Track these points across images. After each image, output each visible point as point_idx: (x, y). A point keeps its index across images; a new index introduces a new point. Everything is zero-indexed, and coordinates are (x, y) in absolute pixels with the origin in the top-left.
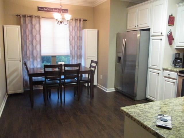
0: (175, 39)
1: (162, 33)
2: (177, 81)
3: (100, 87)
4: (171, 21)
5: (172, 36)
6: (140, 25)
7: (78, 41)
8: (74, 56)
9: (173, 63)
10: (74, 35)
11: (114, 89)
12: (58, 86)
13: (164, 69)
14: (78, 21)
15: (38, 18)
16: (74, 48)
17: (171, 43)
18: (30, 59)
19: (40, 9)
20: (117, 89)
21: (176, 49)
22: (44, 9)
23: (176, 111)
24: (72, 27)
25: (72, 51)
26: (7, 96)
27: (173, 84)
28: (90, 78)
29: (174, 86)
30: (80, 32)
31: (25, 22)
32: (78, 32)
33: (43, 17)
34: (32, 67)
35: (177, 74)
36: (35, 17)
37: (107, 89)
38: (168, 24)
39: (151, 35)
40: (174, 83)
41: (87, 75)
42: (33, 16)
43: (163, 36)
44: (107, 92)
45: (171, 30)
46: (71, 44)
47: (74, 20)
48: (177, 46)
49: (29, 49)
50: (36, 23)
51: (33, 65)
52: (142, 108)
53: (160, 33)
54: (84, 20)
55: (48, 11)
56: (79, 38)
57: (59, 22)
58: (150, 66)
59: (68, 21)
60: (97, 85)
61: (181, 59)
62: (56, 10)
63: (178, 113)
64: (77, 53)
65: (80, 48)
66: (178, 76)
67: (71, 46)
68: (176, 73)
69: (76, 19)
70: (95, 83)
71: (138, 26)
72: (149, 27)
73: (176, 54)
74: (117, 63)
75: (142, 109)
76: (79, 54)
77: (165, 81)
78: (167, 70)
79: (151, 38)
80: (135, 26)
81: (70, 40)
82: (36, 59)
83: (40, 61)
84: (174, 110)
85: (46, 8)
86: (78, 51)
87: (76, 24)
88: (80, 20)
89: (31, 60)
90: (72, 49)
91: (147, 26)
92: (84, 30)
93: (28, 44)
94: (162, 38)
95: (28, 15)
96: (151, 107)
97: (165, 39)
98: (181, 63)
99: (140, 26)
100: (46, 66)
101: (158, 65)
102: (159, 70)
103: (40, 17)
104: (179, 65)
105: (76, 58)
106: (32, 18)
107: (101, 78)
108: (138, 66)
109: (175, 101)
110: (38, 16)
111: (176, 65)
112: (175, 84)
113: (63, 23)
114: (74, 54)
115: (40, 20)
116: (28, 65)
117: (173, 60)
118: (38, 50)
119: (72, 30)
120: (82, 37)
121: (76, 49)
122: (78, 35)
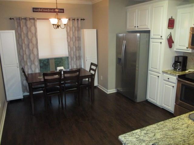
0: (174, 42)
1: (161, 37)
2: (176, 85)
3: (101, 87)
4: (171, 24)
5: (172, 40)
6: (140, 25)
7: (77, 42)
8: (73, 58)
9: (173, 66)
10: (72, 36)
12: (58, 93)
13: (163, 72)
14: (76, 21)
15: (33, 20)
16: (72, 49)
17: (170, 46)
18: (27, 64)
19: (35, 10)
21: (176, 52)
22: (39, 10)
23: (168, 138)
24: (70, 27)
25: (70, 52)
26: (7, 103)
28: (90, 81)
30: (78, 32)
31: (19, 25)
32: (76, 32)
33: (38, 19)
34: (30, 72)
36: (30, 19)
37: (108, 91)
38: (168, 27)
39: (151, 37)
41: (87, 79)
42: (28, 18)
43: (162, 39)
44: (108, 93)
45: (171, 33)
46: (69, 45)
47: (71, 19)
48: (176, 49)
49: (26, 53)
50: (32, 26)
51: (31, 69)
53: (160, 36)
54: (82, 19)
55: (43, 12)
56: (77, 39)
57: (56, 26)
58: (150, 68)
59: (65, 25)
60: (98, 86)
61: (180, 62)
62: (51, 11)
63: (170, 140)
64: (76, 54)
65: (79, 48)
66: (177, 80)
67: (69, 48)
68: (175, 78)
69: (74, 18)
70: (96, 84)
71: (137, 27)
72: (148, 28)
73: (176, 57)
74: (118, 65)
75: (138, 136)
76: (78, 55)
78: (167, 73)
79: (151, 40)
80: (135, 27)
81: (68, 41)
82: (34, 64)
83: (38, 65)
84: (166, 136)
85: (41, 9)
86: (77, 52)
87: (74, 24)
88: (78, 19)
89: (29, 64)
90: (71, 51)
91: (147, 28)
92: (82, 30)
93: (24, 48)
94: (161, 42)
95: (22, 18)
96: (147, 134)
97: (165, 42)
98: (180, 66)
99: (140, 27)
100: (45, 75)
101: (158, 69)
102: (159, 73)
103: (35, 19)
105: (75, 60)
106: (27, 20)
107: (102, 79)
108: (138, 67)
109: (168, 124)
110: (33, 18)
111: (176, 68)
112: (174, 88)
113: (60, 27)
114: (72, 55)
115: (36, 22)
116: (26, 70)
117: (173, 63)
118: (35, 53)
119: (70, 31)
120: (80, 37)
121: (74, 50)
122: (77, 36)
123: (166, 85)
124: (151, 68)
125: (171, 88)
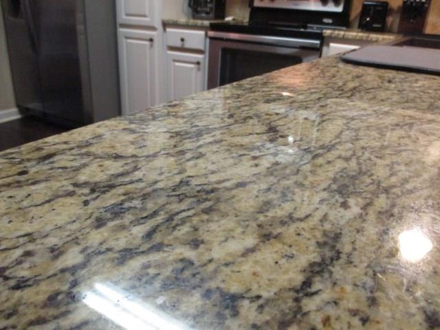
2: (205, 58)
9: (189, 5)
11: (15, 110)
13: (165, 25)
20: (28, 109)
27: (197, 66)
29: (200, 74)
35: (206, 35)
40: (198, 63)
52: (117, 157)
58: (122, 17)
66: (208, 40)
68: (202, 33)
74: (10, 18)
77: (172, 62)
78: (176, 25)
101: (147, 13)
102: (153, 28)
104: (205, 9)
108: (84, 22)
111: (199, 9)
112: (201, 66)
123: (177, 64)
124: (124, 17)
125: (192, 69)
